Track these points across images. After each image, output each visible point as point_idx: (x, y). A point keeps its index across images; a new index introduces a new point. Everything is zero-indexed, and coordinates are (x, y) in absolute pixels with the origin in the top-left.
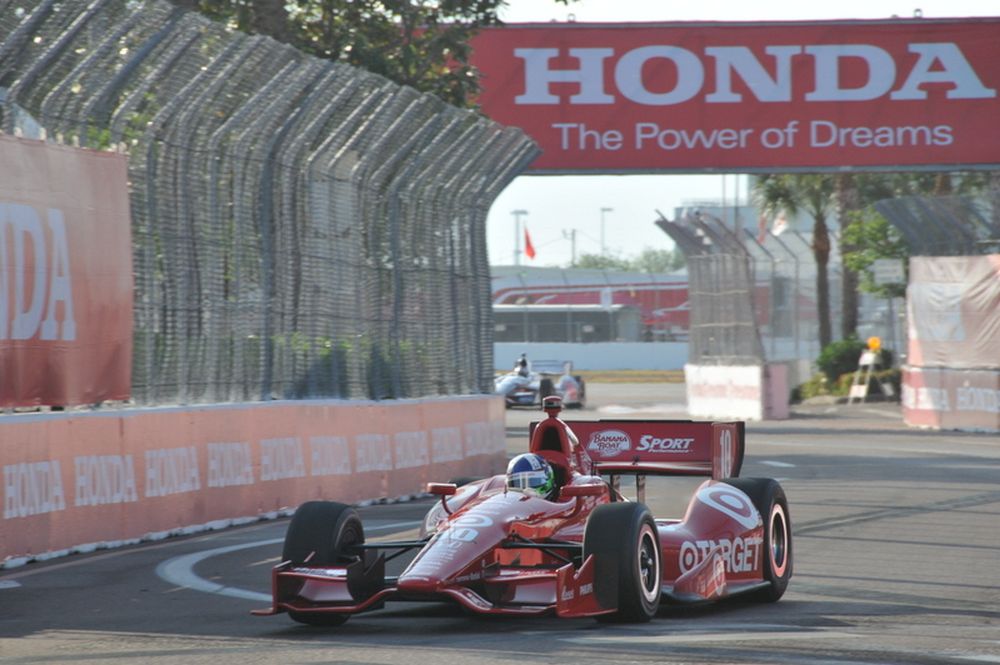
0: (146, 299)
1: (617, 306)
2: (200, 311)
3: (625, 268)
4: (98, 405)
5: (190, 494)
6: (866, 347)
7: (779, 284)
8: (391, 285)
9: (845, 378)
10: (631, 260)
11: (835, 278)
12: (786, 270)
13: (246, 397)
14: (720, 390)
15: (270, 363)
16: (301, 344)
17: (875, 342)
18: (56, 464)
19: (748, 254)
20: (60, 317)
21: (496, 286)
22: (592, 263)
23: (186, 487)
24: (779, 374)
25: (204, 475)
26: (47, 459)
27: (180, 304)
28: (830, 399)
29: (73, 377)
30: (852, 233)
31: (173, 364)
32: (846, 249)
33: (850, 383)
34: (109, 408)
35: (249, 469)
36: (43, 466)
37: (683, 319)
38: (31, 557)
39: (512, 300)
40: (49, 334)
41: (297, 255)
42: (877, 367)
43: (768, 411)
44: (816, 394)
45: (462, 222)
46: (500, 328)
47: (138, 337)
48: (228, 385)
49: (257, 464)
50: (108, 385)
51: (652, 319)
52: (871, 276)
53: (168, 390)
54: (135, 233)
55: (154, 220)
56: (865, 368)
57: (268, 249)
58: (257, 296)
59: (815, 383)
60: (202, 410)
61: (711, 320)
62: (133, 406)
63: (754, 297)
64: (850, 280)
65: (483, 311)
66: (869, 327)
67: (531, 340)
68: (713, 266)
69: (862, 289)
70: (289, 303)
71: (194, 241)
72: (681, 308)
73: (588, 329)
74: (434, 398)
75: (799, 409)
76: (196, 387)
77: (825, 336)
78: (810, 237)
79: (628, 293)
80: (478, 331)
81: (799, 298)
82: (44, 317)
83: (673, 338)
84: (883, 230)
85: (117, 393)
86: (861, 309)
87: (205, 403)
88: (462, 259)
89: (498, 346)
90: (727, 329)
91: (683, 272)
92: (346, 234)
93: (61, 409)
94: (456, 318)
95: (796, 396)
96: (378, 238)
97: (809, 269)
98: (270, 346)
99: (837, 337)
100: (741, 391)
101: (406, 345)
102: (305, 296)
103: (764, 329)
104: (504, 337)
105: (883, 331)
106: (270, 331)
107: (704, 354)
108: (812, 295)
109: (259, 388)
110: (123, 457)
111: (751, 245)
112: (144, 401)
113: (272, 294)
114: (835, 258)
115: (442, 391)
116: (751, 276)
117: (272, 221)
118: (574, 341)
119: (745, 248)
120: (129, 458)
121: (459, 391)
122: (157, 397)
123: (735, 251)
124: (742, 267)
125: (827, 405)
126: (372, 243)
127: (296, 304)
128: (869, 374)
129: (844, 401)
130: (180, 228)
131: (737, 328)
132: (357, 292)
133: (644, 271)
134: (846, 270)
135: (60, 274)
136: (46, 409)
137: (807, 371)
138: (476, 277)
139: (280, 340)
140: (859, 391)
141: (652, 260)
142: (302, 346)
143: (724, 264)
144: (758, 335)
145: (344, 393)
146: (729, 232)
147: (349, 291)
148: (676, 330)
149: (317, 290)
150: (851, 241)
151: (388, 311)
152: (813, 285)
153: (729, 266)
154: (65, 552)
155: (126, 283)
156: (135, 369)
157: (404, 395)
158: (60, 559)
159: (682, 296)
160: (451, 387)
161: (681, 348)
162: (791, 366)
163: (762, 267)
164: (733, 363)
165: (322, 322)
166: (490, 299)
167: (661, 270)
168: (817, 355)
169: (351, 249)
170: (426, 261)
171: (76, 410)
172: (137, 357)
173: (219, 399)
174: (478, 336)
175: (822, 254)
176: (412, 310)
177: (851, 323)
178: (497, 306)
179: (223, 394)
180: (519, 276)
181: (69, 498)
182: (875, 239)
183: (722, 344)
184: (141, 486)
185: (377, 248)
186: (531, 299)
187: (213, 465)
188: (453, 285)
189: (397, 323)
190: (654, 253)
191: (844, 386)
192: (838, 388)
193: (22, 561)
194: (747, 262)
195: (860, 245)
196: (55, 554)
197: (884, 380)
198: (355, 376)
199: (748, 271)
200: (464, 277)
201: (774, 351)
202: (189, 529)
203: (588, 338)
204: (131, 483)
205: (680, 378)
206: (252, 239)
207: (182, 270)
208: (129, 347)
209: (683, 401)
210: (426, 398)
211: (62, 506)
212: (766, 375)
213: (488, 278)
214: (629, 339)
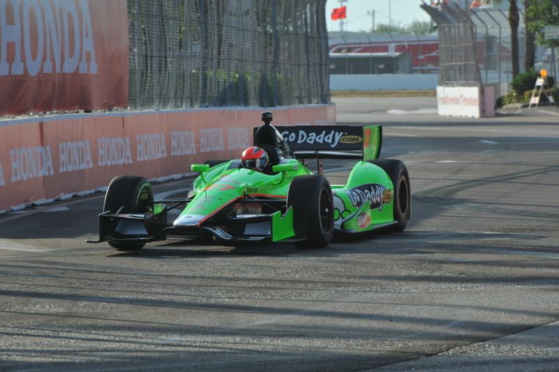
0: (135, 50)
1: (397, 54)
2: (166, 58)
3: (402, 32)
4: (110, 110)
5: (162, 160)
6: (540, 76)
7: (490, 40)
8: (272, 41)
9: (527, 93)
10: (406, 28)
11: (521, 35)
12: (494, 32)
13: (192, 105)
14: (456, 101)
15: (205, 86)
16: (223, 75)
17: (544, 73)
18: (87, 143)
19: (472, 24)
20: (88, 61)
21: (331, 43)
22: (384, 30)
23: (159, 156)
24: (490, 92)
25: (169, 149)
26: (83, 139)
27: (155, 53)
28: (519, 105)
29: (95, 94)
30: (532, 11)
31: (152, 87)
32: (528, 20)
33: (530, 96)
34: (117, 111)
35: (193, 145)
36: (80, 144)
37: (435, 60)
38: (75, 193)
39: (339, 51)
40: (83, 70)
41: (220, 26)
42: (545, 87)
43: (483, 112)
44: (510, 102)
45: (311, 7)
46: (332, 66)
47: (132, 72)
48: (182, 99)
49: (198, 143)
50: (116, 99)
51: (417, 60)
52: (543, 35)
53: (148, 102)
54: (130, 12)
55: (140, 7)
56: (539, 87)
57: (204, 22)
58: (197, 48)
59: (510, 96)
60: (167, 112)
61: (452, 61)
62: (129, 110)
63: (476, 47)
64: (530, 37)
65: (324, 57)
66: (540, 64)
67: (349, 73)
68: (453, 30)
69: (537, 43)
70: (215, 53)
71: (162, 17)
72: (434, 54)
73: (382, 66)
74: (297, 106)
75: (501, 111)
76: (164, 101)
77: (516, 70)
78: (507, 13)
79: (404, 46)
80: (321, 68)
81: (501, 48)
82: (80, 60)
83: (429, 71)
84: (550, 9)
85: (121, 103)
86: (536, 54)
87: (169, 109)
88: (312, 28)
89: (332, 76)
90: (460, 66)
91: (435, 34)
92: (247, 13)
93: (90, 112)
94: (308, 60)
95: (499, 103)
96: (265, 15)
97: (507, 31)
98: (205, 78)
99: (523, 70)
100: (468, 101)
101: (280, 76)
102: (225, 48)
103: (481, 66)
104: (335, 72)
105: (548, 66)
106: (205, 69)
107: (447, 80)
108: (509, 46)
109: (199, 101)
110: (124, 139)
111: (474, 18)
112: (136, 108)
113: (206, 47)
114: (522, 25)
115: (301, 102)
116: (474, 35)
117: (206, 6)
118: (374, 73)
119: (471, 20)
120: (127, 140)
121: (310, 102)
122: (143, 106)
123: (465, 22)
124: (469, 30)
125: (516, 109)
126: (262, 18)
127: (219, 53)
128: (540, 91)
129: (526, 106)
130: (155, 10)
131: (465, 65)
132: (253, 47)
133: (413, 34)
134: (528, 32)
135: (87, 36)
136: (82, 112)
137: (505, 89)
138: (320, 37)
139: (211, 73)
140: (535, 100)
141: (417, 27)
142: (222, 76)
143: (458, 29)
144: (478, 69)
145: (246, 104)
146: (462, 11)
147: (248, 45)
148: (431, 67)
149: (231, 45)
150: (531, 15)
151: (270, 57)
152: (509, 40)
153: (462, 30)
154: (93, 191)
155: (125, 42)
156: (130, 90)
157: (280, 105)
158: (91, 195)
159: (435, 47)
160: (305, 100)
161: (435, 77)
162: (496, 87)
163: (480, 30)
164: (463, 85)
165: (234, 63)
166: (328, 50)
167: (423, 33)
168: (511, 80)
169: (250, 21)
170: (291, 29)
171: (97, 113)
172: (132, 83)
173: (176, 106)
174: (321, 71)
175: (514, 23)
176: (283, 56)
177: (531, 62)
178: (332, 54)
179: (179, 104)
180: (343, 37)
181: (95, 162)
182: (544, 14)
183: (458, 75)
184: (134, 154)
185: (265, 21)
186: (350, 50)
187: (174, 143)
188: (307, 43)
189: (275, 64)
190: (420, 24)
191: (526, 97)
192: (523, 98)
193: (70, 196)
194: (472, 28)
195: (536, 17)
196: (88, 192)
197: (549, 94)
198: (252, 93)
199: (472, 32)
200: (313, 38)
201: (486, 79)
202: (161, 179)
203: (381, 72)
204: (129, 153)
205: (434, 94)
206: (194, 17)
207: (156, 34)
208: (127, 77)
209: (436, 107)
210: (292, 106)
211: (91, 165)
212: (482, 92)
213: (327, 38)
214: (404, 72)
